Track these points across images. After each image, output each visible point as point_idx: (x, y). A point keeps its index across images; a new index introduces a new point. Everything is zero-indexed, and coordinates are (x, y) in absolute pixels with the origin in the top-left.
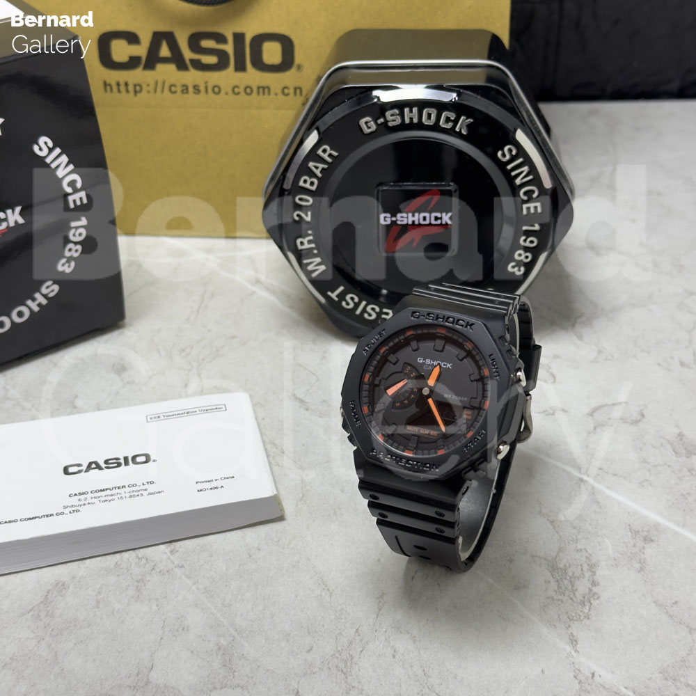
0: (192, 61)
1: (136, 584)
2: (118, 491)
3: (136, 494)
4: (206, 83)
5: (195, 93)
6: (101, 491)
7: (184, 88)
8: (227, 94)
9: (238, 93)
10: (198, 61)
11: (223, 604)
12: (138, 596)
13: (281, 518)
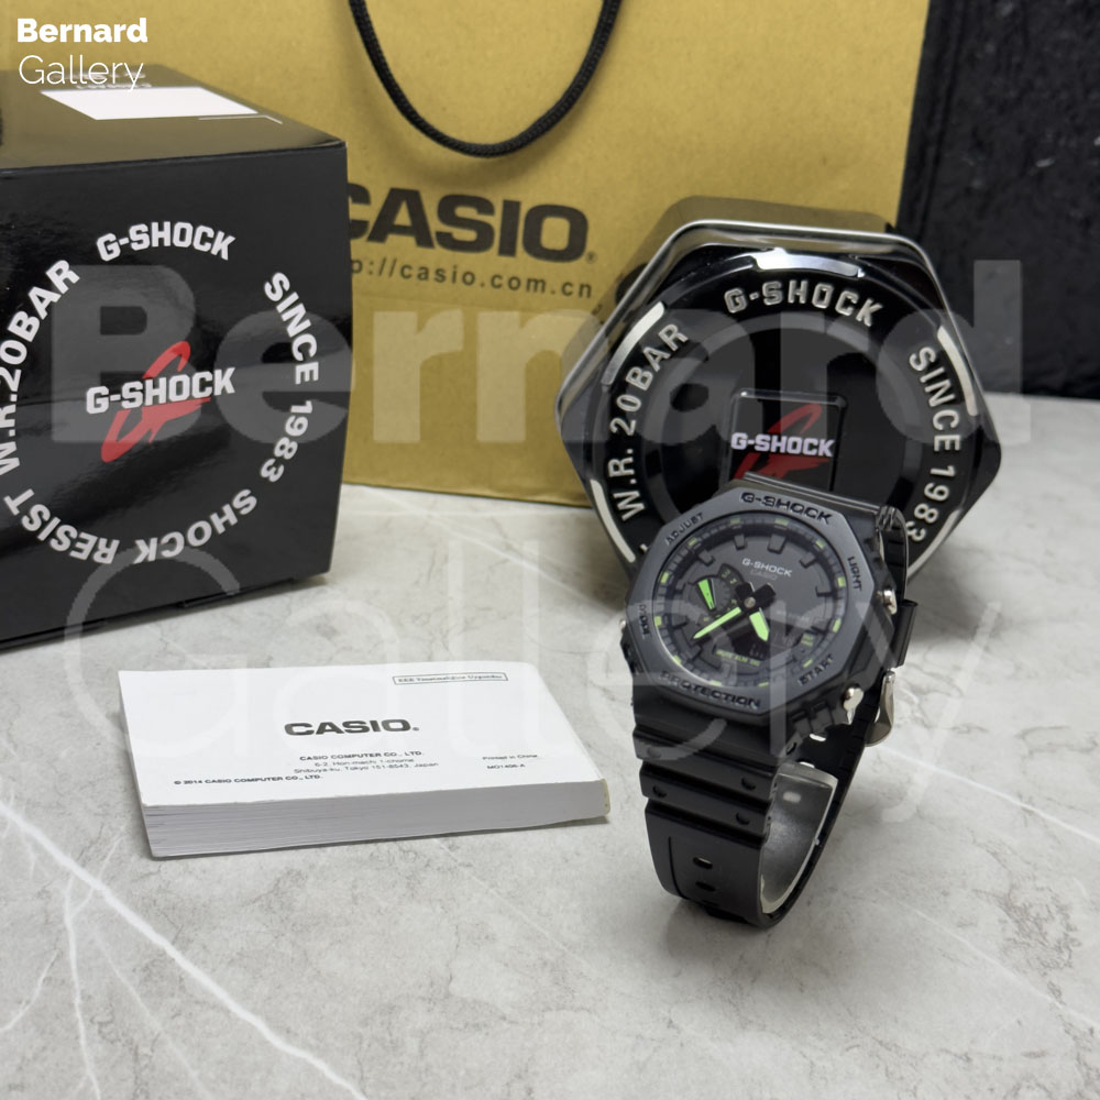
0: (440, 235)
1: (406, 881)
2: (369, 758)
3: (399, 764)
4: (455, 267)
5: (437, 280)
6: (346, 756)
7: (423, 271)
8: (482, 285)
9: (499, 286)
10: (449, 235)
11: (538, 913)
12: (413, 895)
13: (602, 820)
